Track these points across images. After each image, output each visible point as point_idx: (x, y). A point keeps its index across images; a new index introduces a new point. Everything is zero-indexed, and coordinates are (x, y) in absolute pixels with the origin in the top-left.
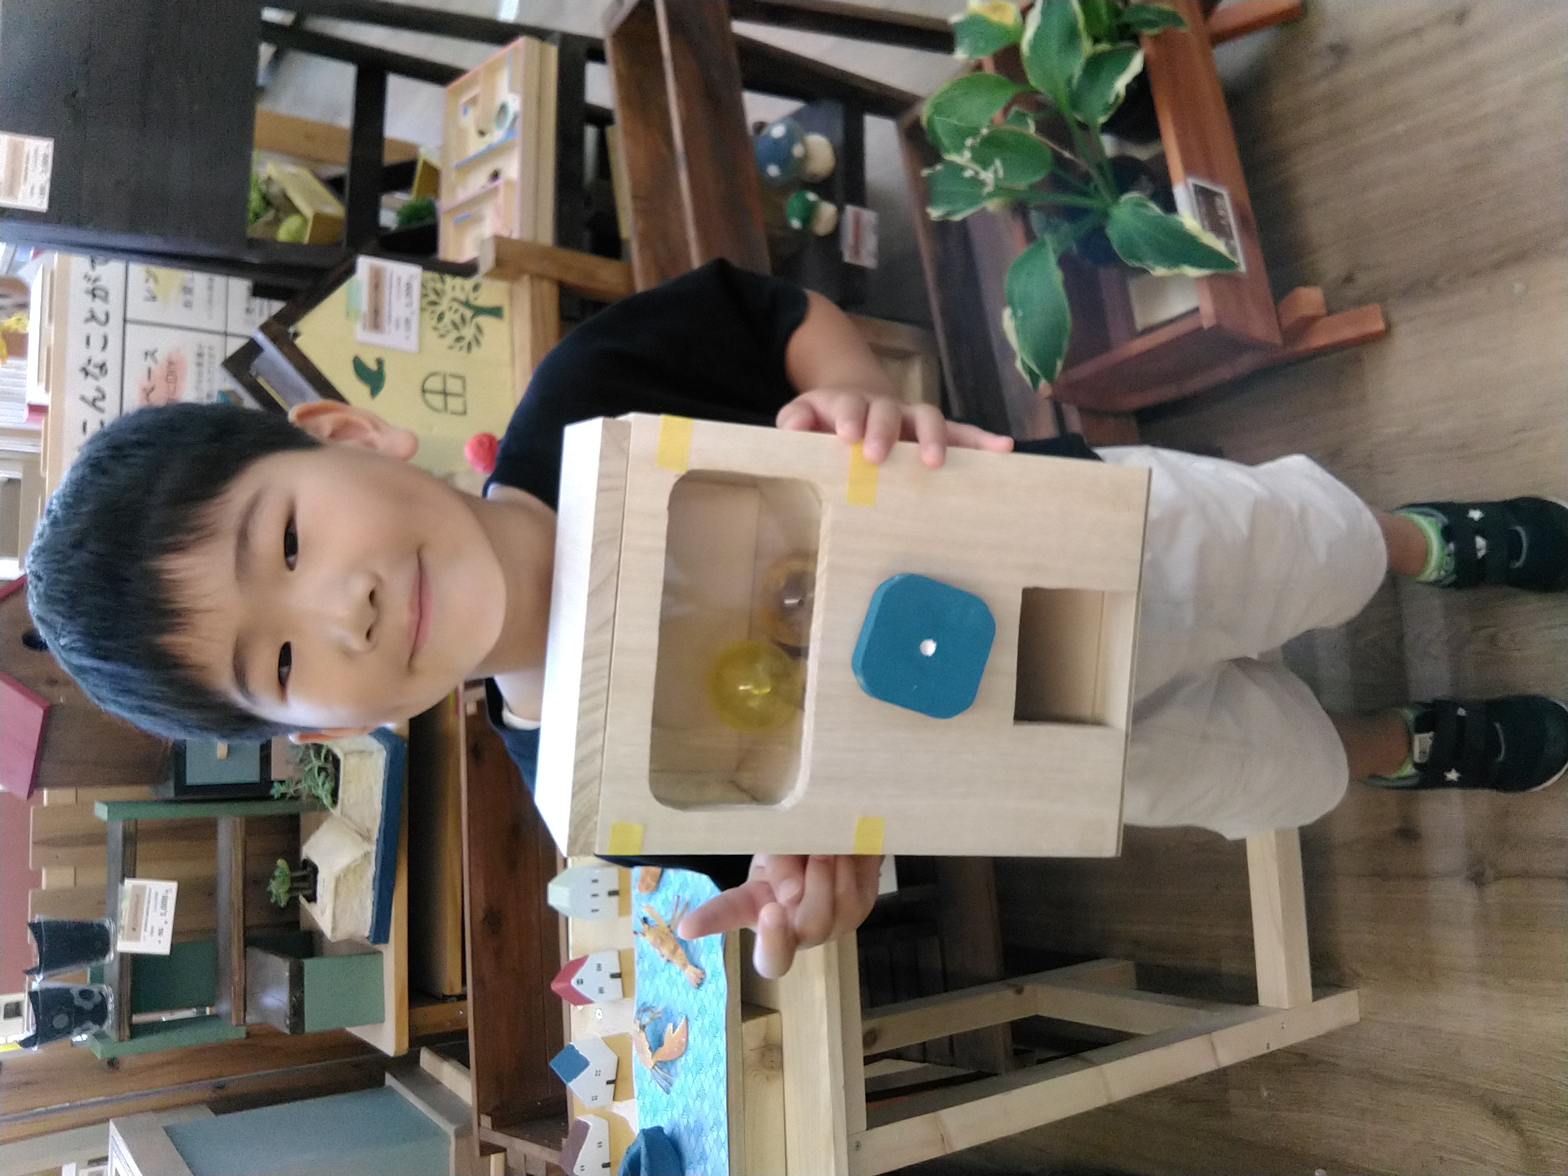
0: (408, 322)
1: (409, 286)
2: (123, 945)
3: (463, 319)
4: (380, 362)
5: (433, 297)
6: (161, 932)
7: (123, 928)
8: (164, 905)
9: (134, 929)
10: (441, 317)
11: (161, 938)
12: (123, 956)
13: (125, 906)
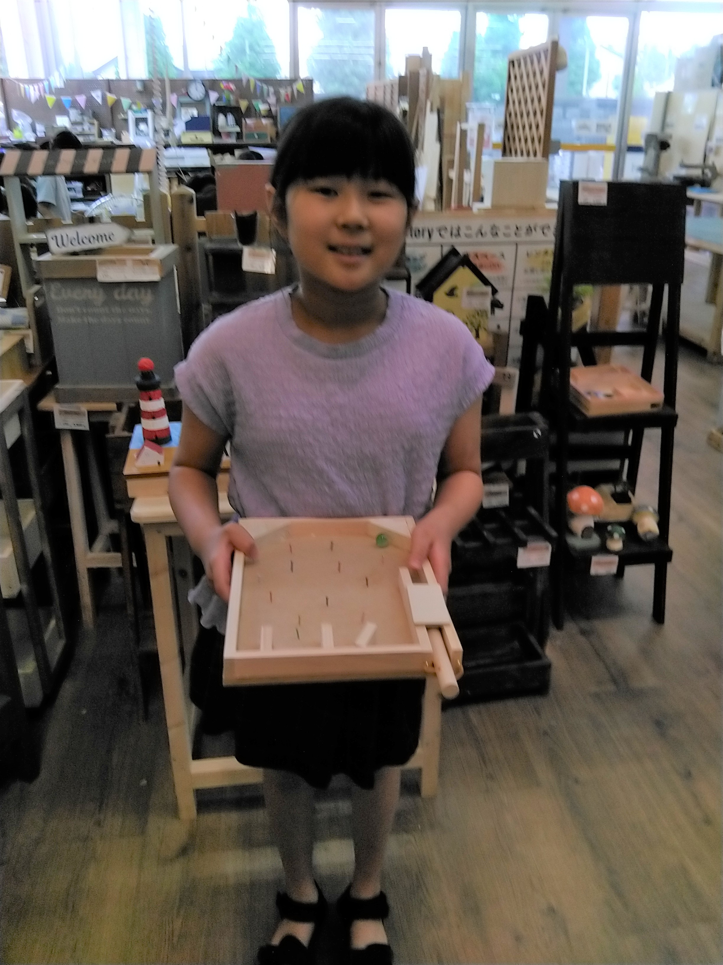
6: (252, 266)
7: (253, 250)
9: (253, 255)
12: (241, 250)
13: (263, 251)
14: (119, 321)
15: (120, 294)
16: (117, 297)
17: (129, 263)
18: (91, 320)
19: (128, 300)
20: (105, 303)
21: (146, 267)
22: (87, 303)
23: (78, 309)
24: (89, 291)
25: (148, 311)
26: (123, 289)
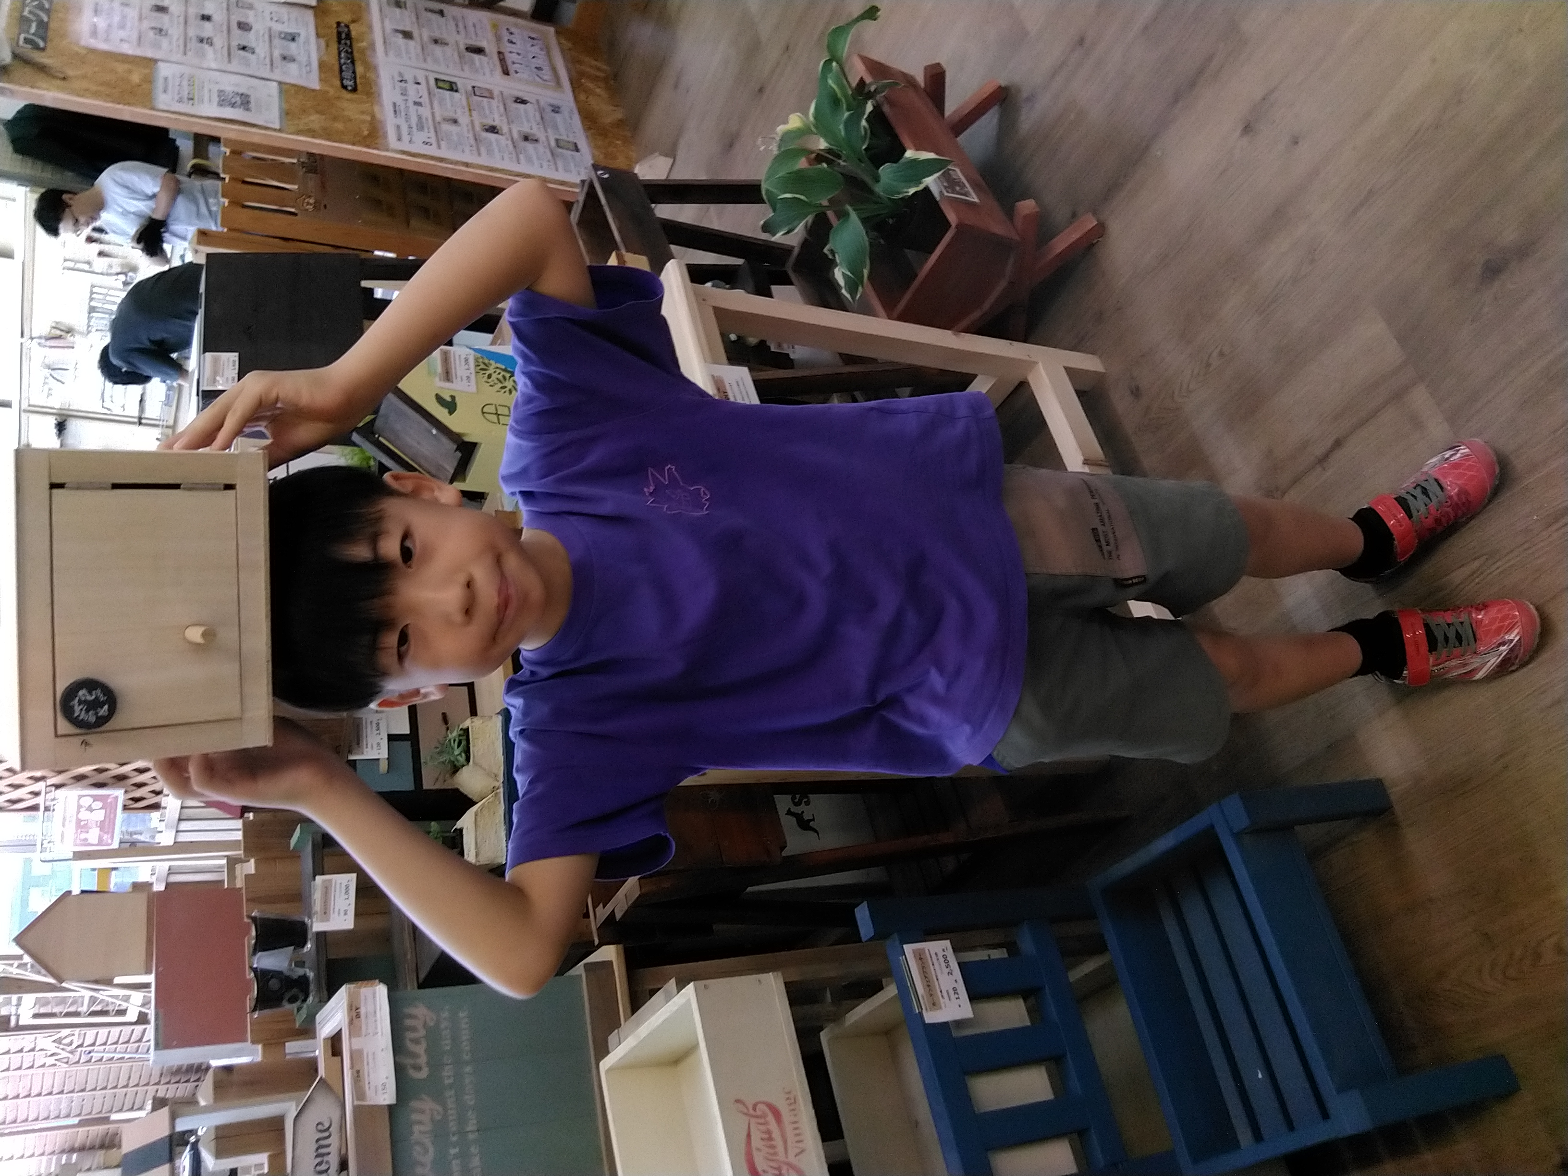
0: (468, 377)
1: (466, 360)
2: (318, 926)
3: (504, 377)
4: (453, 397)
5: (483, 366)
6: (346, 913)
7: (316, 913)
8: (347, 892)
9: (325, 913)
10: (490, 376)
11: (346, 917)
12: (318, 934)
13: (317, 896)
14: (468, 1069)
15: (418, 1068)
16: (424, 1074)
17: (357, 1043)
18: (471, 1126)
19: (427, 1051)
20: (438, 1097)
21: (363, 1011)
22: (440, 1132)
23: (453, 1151)
24: (416, 1128)
25: (445, 1014)
26: (408, 1061)
